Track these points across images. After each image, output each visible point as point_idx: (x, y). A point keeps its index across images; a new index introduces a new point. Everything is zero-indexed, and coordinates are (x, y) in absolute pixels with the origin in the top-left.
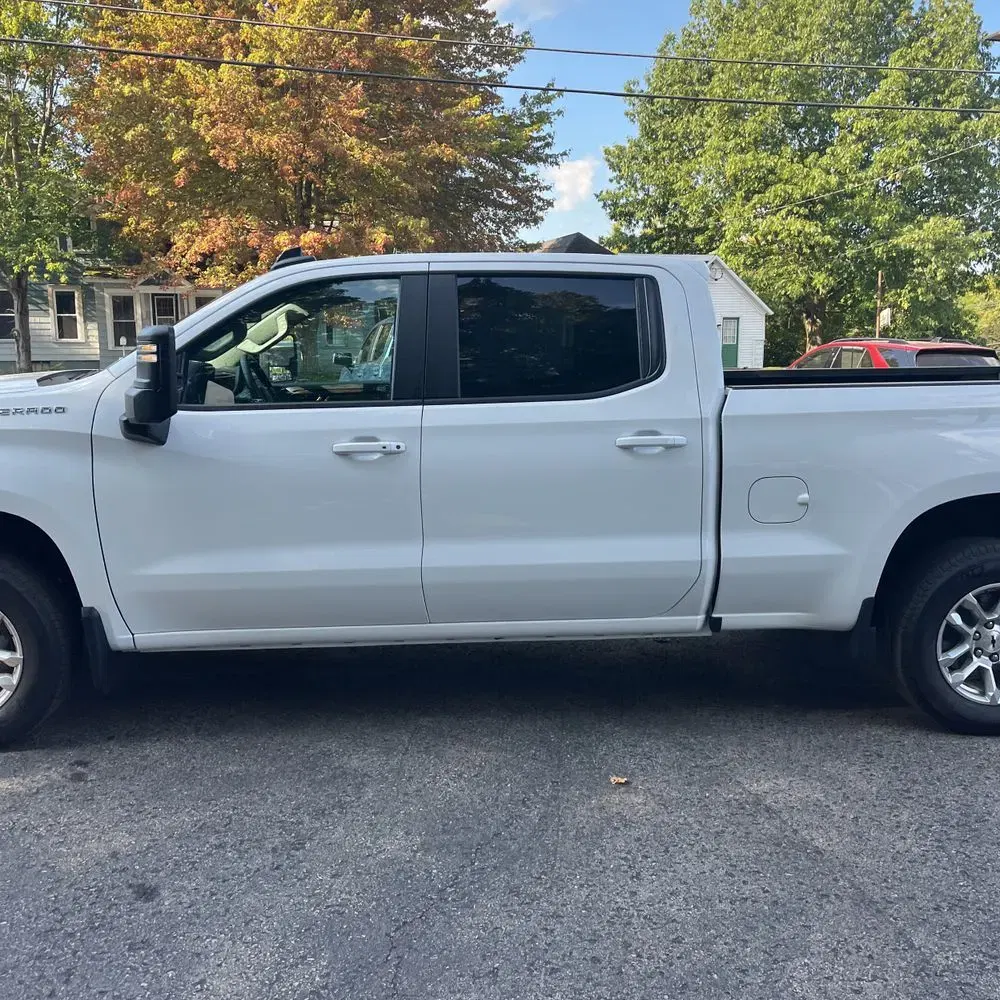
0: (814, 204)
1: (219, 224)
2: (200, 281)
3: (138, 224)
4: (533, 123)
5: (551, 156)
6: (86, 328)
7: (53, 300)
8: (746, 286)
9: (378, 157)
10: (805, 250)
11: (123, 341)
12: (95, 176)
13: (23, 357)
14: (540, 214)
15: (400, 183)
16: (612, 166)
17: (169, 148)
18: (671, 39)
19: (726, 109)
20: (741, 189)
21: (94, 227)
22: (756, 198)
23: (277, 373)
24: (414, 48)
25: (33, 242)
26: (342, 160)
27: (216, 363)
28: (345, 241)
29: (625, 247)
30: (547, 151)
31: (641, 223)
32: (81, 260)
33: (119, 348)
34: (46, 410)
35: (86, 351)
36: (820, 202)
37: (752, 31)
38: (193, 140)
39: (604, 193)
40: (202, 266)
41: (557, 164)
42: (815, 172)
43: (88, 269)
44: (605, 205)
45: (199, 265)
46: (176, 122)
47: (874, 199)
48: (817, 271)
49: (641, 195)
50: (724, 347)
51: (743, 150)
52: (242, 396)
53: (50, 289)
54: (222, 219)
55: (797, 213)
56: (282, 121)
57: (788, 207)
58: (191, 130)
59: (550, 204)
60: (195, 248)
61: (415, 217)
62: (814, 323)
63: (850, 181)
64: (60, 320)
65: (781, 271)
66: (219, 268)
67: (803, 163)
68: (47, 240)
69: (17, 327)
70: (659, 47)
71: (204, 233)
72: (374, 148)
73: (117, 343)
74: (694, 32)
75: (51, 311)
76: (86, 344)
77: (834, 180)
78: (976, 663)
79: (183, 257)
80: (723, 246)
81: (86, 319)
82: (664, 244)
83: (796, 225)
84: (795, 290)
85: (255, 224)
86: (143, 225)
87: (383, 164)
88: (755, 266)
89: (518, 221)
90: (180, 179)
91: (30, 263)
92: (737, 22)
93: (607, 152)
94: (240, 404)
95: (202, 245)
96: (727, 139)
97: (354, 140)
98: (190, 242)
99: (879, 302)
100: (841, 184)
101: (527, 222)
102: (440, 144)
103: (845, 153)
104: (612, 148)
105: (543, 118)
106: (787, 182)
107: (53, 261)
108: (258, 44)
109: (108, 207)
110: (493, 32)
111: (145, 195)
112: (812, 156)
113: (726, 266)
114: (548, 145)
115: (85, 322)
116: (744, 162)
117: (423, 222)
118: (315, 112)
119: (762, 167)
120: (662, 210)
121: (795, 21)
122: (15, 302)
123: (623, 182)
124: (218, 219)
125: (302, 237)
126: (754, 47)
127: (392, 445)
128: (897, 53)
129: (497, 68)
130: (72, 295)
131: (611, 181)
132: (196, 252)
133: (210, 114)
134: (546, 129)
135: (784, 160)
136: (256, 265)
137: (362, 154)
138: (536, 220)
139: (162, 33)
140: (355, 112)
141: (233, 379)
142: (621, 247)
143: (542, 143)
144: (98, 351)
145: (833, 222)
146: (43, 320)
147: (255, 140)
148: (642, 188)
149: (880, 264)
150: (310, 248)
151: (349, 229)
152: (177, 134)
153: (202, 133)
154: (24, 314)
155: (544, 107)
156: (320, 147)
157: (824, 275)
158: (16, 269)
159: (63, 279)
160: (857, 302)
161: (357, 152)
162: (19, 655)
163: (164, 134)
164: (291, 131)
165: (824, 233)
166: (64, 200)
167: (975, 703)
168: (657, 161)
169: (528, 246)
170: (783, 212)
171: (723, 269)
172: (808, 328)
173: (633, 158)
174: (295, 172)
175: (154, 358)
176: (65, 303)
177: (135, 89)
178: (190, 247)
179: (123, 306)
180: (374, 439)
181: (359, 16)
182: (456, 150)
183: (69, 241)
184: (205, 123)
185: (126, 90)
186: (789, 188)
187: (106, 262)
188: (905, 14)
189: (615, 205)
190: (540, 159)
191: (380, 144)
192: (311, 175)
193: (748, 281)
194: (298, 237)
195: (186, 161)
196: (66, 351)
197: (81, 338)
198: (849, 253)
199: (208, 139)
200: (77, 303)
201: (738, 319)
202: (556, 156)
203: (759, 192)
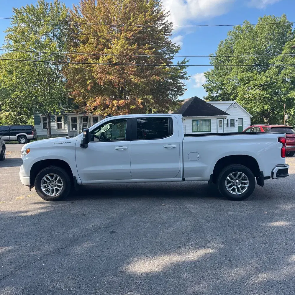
0: (264, 86)
1: (99, 99)
2: (94, 113)
3: (78, 99)
4: (181, 69)
5: (186, 77)
6: (64, 126)
7: (56, 119)
8: (245, 110)
9: (139, 80)
10: (262, 99)
11: (74, 129)
12: (68, 87)
13: (49, 134)
14: (184, 92)
15: (145, 86)
16: (206, 77)
17: (87, 80)
18: (222, 42)
19: (238, 61)
20: (242, 83)
21: (67, 100)
22: (247, 85)
23: (108, 136)
24: (148, 52)
25: (53, 105)
26: (130, 81)
27: (96, 134)
28: (131, 102)
29: (211, 99)
30: (185, 76)
31: (215, 92)
32: (64, 108)
33: (73, 131)
34: (68, 143)
35: (65, 132)
36: (265, 85)
37: (244, 39)
38: (92, 78)
39: (204, 85)
40: (94, 109)
41: (188, 79)
42: (263, 77)
43: (66, 111)
44: (205, 88)
45: (93, 109)
46: (88, 74)
47: (282, 84)
48: (265, 105)
49: (215, 85)
50: (239, 126)
51: (243, 72)
52: (100, 140)
53: (56, 116)
54: (100, 97)
55: (259, 88)
56: (115, 73)
57: (256, 87)
58: (92, 76)
59: (186, 90)
60: (93, 105)
61: (149, 95)
62: (267, 119)
63: (274, 79)
64: (58, 124)
65: (255, 105)
66: (99, 110)
67: (260, 75)
68: (56, 104)
69: (48, 126)
70: (219, 45)
71: (95, 101)
72: (138, 78)
73: (72, 130)
74: (229, 40)
75: (56, 122)
76: (64, 130)
77: (269, 79)
78: (234, 187)
79: (90, 107)
80: (238, 98)
81: (65, 124)
82: (222, 98)
83: (258, 92)
84: (259, 110)
85: (108, 98)
86: (80, 99)
87: (141, 82)
88: (247, 103)
89: (178, 94)
90: (89, 88)
91: (52, 110)
92: (240, 37)
93: (205, 73)
94: (100, 141)
95: (94, 104)
96: (238, 69)
97: (133, 76)
98: (91, 104)
99: (284, 113)
100: (271, 80)
101: (180, 95)
102: (156, 76)
103: (272, 71)
104: (206, 72)
105: (184, 67)
106: (256, 80)
107: (57, 109)
108: (109, 53)
109: (71, 95)
110: (170, 45)
111: (80, 92)
112: (262, 73)
113: (238, 104)
114: (185, 74)
115: (64, 124)
116: (243, 75)
117: (151, 96)
118: (123, 69)
119: (248, 76)
120: (221, 89)
121: (257, 35)
122: (47, 120)
123: (209, 81)
124: (98, 97)
125: (120, 101)
126: (245, 44)
127: (125, 148)
128: (287, 43)
129: (171, 55)
130: (61, 117)
131: (206, 81)
132: (93, 106)
133: (97, 72)
134: (184, 70)
135: (254, 74)
136: (108, 109)
137: (135, 80)
138: (182, 94)
139: (85, 52)
140: (133, 69)
141: (99, 137)
142: (210, 99)
143: (184, 74)
144: (67, 132)
145: (269, 91)
146: (54, 124)
147: (108, 77)
148: (215, 83)
149: (284, 102)
150: (121, 104)
151: (132, 99)
152: (88, 77)
153: (95, 76)
154: (49, 122)
155: (184, 65)
156: (124, 78)
157: (267, 106)
158: (48, 112)
159: (60, 114)
160: (278, 113)
161: (134, 79)
162: (62, 184)
163: (85, 77)
164: (117, 75)
165: (267, 94)
166: (60, 94)
167: (234, 194)
168: (219, 75)
169: (181, 101)
170: (255, 89)
171: (237, 105)
172: (265, 120)
173: (212, 75)
174: (118, 85)
175: (86, 134)
176: (59, 119)
177: (78, 66)
178: (91, 105)
179: (74, 120)
180: (122, 147)
181: (134, 45)
182: (160, 77)
183: (61, 104)
184: (95, 74)
185: (76, 67)
186: (256, 82)
187: (70, 109)
188: (289, 32)
189: (208, 88)
190: (183, 78)
191: (140, 76)
192: (122, 85)
193: (245, 108)
194: (119, 101)
195: (90, 83)
196: (60, 132)
197: (63, 128)
198: (275, 99)
199: (96, 78)
200: (62, 119)
201: (242, 119)
202: (187, 77)
203: (247, 83)
